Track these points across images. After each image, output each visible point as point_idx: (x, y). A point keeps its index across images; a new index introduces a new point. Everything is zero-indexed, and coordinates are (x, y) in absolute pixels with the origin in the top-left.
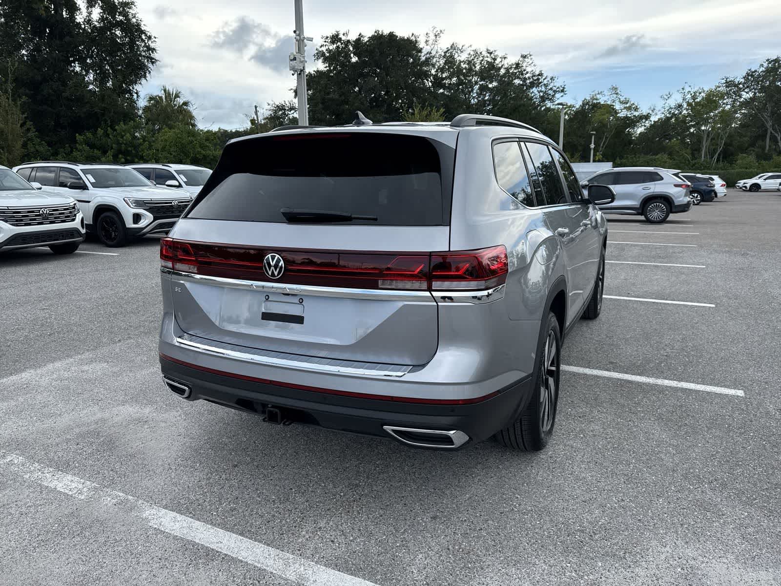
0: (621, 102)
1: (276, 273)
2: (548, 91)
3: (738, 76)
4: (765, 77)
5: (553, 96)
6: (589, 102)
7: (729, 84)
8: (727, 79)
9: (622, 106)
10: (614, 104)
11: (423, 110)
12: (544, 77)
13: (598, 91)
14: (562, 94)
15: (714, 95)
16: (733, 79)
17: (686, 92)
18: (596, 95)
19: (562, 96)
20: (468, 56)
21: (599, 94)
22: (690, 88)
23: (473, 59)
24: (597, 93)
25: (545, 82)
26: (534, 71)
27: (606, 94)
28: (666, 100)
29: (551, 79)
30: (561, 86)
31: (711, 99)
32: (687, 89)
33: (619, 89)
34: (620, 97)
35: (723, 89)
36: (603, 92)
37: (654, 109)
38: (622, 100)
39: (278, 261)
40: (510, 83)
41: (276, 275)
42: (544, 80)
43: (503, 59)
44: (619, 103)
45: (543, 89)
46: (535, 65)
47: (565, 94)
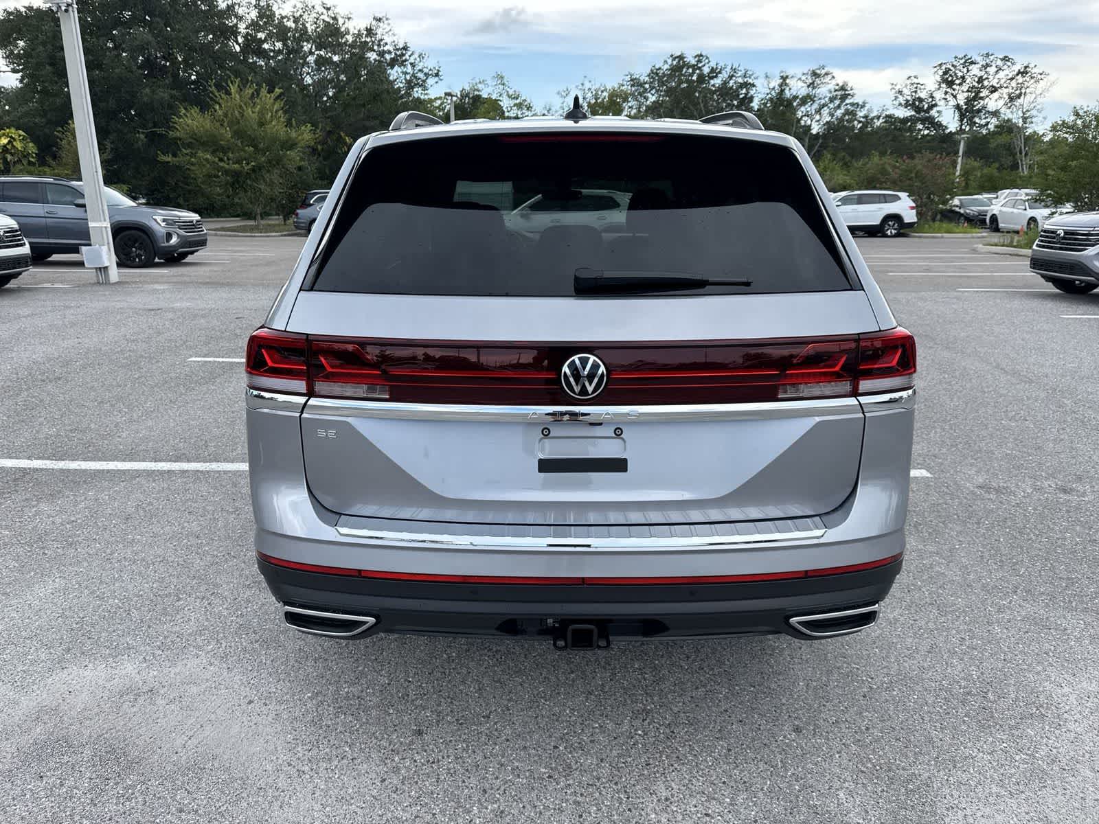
0: (509, 97)
1: (590, 389)
2: (417, 73)
3: (643, 73)
4: (671, 77)
5: (424, 81)
6: (469, 93)
7: (635, 82)
8: (631, 75)
9: (512, 102)
10: (501, 99)
11: (245, 87)
12: (409, 53)
13: (479, 79)
14: (437, 79)
15: (617, 96)
16: (638, 77)
17: (586, 89)
18: (476, 84)
19: (437, 82)
20: (293, 10)
21: (480, 82)
22: (590, 84)
23: (301, 16)
24: (478, 81)
25: (412, 60)
26: (396, 43)
27: (490, 84)
28: (565, 97)
29: (419, 56)
30: (435, 68)
31: (614, 101)
32: (587, 85)
33: (506, 78)
34: (508, 90)
35: (627, 88)
36: (486, 81)
37: (550, 109)
38: (510, 94)
39: (595, 367)
40: (362, 58)
41: (590, 392)
42: (410, 56)
43: (347, 20)
44: (507, 97)
45: (409, 69)
46: (394, 35)
47: (441, 80)
